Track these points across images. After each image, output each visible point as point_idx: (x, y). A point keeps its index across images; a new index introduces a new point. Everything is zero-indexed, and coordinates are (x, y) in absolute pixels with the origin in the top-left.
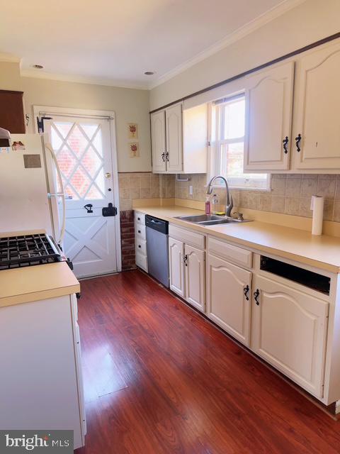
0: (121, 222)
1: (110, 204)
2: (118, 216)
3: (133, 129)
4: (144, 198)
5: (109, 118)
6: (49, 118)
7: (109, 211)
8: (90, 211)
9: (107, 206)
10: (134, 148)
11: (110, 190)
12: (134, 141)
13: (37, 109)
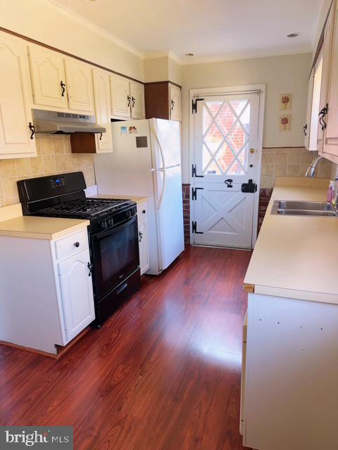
0: (260, 200)
1: (251, 181)
2: (257, 193)
3: (286, 100)
4: (291, 176)
5: (259, 92)
6: (202, 99)
7: (249, 187)
8: (230, 186)
9: (247, 182)
10: (285, 121)
11: (251, 166)
12: (285, 113)
13: (193, 92)
